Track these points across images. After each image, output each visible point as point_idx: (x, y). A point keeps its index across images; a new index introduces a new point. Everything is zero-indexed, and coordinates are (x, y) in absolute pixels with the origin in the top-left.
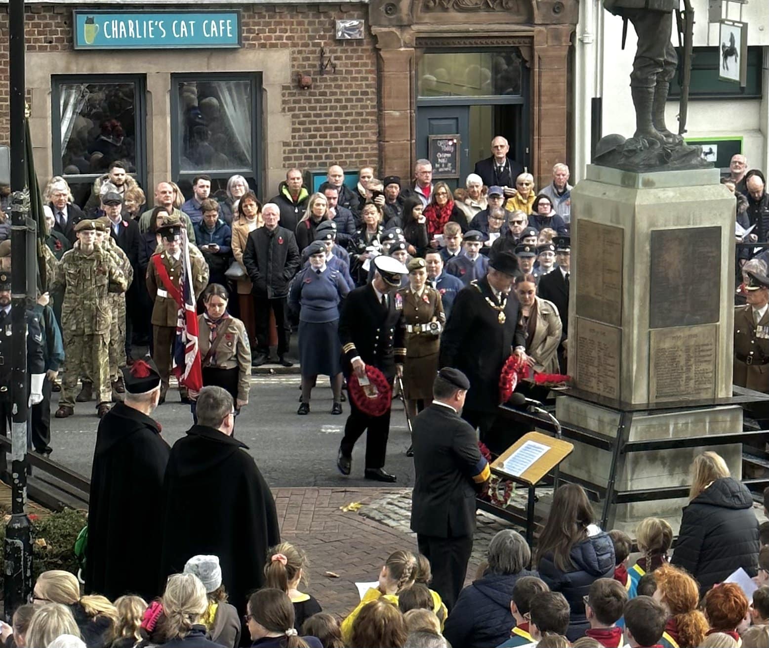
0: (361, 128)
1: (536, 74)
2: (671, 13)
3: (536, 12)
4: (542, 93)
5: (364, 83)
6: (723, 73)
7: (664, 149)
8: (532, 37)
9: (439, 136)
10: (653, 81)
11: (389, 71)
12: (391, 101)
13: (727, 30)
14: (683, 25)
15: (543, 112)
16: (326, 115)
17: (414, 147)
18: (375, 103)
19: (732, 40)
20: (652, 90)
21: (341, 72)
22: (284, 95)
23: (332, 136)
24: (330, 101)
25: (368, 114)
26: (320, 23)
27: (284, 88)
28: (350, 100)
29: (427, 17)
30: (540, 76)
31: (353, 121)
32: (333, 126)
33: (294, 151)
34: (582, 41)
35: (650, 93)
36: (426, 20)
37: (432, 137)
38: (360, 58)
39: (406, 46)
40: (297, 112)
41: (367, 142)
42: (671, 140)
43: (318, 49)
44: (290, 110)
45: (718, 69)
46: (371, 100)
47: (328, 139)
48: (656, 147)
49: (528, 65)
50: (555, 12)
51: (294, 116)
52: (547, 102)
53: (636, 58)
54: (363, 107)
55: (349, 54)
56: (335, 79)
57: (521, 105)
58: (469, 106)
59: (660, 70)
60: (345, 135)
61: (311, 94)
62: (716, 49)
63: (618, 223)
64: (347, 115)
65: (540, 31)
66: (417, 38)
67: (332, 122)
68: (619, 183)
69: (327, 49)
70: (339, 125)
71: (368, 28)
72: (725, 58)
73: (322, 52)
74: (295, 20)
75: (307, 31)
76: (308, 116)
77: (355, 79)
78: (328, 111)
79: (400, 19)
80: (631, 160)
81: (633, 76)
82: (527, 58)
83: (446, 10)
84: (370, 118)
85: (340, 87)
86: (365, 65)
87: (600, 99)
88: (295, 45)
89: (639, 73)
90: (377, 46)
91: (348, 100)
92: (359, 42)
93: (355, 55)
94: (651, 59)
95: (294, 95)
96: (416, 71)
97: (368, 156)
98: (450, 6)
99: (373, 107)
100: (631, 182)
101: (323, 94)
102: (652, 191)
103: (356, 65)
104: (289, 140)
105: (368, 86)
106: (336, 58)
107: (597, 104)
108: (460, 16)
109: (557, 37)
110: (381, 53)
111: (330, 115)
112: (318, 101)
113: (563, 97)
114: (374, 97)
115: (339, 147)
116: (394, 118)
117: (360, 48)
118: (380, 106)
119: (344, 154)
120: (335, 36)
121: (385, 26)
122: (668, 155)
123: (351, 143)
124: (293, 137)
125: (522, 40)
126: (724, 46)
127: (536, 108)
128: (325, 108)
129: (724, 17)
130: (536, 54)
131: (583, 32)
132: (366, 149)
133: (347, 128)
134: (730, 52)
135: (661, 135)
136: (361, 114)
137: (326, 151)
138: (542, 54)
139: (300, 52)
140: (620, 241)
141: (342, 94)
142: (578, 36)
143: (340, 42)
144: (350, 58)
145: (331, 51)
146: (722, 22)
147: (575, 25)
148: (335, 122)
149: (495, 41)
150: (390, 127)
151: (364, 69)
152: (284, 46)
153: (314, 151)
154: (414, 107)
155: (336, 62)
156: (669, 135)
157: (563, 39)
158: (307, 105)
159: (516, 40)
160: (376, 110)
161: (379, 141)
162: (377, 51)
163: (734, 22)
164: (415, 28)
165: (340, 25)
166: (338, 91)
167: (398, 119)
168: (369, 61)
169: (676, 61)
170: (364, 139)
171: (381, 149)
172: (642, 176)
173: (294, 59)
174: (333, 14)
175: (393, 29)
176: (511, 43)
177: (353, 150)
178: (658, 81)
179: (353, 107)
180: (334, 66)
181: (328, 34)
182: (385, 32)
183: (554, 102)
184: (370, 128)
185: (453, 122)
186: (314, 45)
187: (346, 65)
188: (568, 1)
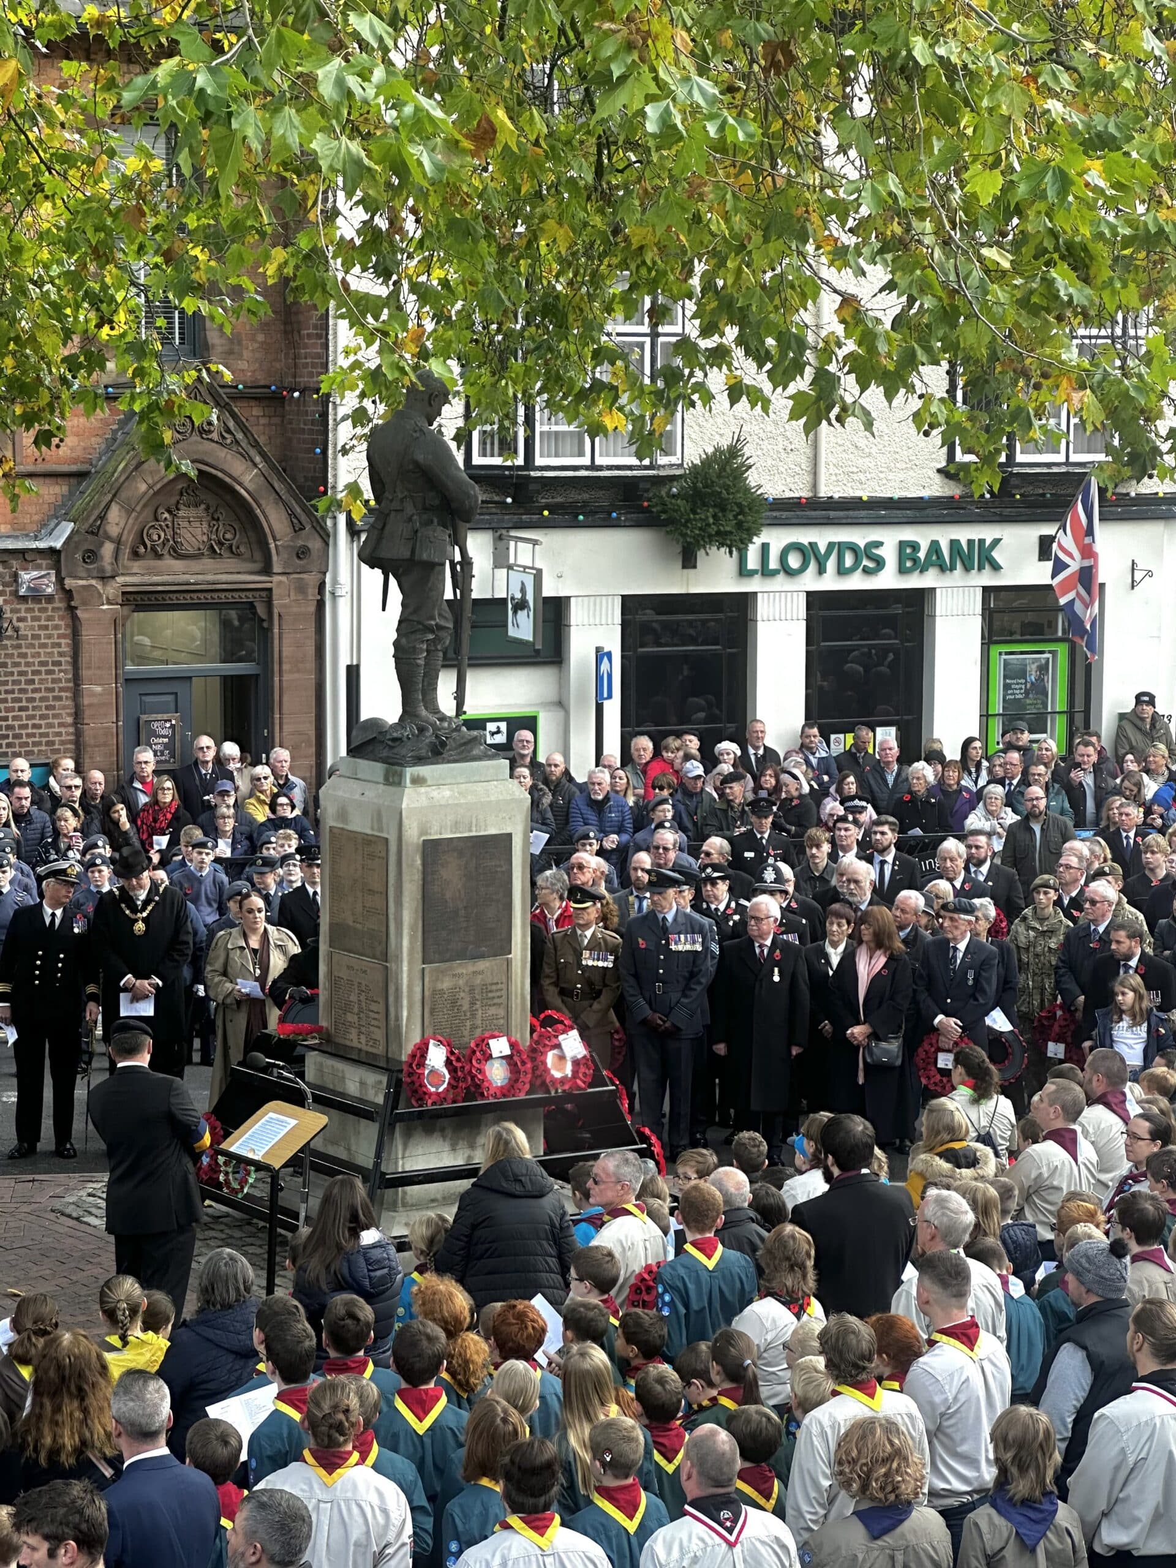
0: (53, 707)
1: (276, 636)
2: (444, 565)
3: (275, 558)
4: (284, 660)
5: (56, 650)
6: (512, 632)
7: (437, 737)
8: (270, 590)
9: (153, 717)
10: (422, 651)
11: (89, 634)
12: (90, 672)
13: (516, 578)
14: (460, 579)
15: (285, 684)
17: (121, 730)
18: (70, 676)
19: (523, 590)
20: (421, 662)
21: (25, 637)
23: (15, 718)
24: (12, 674)
25: (61, 689)
28: (38, 672)
29: (136, 566)
30: (280, 638)
31: (42, 699)
32: (17, 705)
34: (333, 594)
35: (418, 666)
36: (135, 570)
37: (144, 717)
38: (49, 619)
39: (109, 603)
41: (61, 725)
42: (446, 724)
45: (506, 626)
46: (65, 672)
47: (10, 722)
48: (428, 734)
49: (265, 625)
50: (299, 557)
52: (291, 672)
53: (400, 622)
54: (54, 681)
55: (37, 614)
56: (19, 646)
57: (257, 676)
58: (190, 678)
59: (431, 636)
60: (33, 717)
62: (503, 601)
63: (381, 830)
64: (34, 691)
65: (280, 582)
66: (124, 593)
67: (15, 700)
68: (381, 780)
69: (8, 609)
70: (24, 704)
71: (60, 581)
72: (515, 612)
73: (1, 612)
77: (44, 646)
78: (9, 687)
79: (102, 570)
80: (395, 751)
81: (396, 644)
82: (264, 616)
83: (159, 556)
84: (63, 694)
85: (25, 655)
86: (56, 627)
87: (358, 666)
89: (404, 641)
90: (73, 604)
91: (34, 673)
92: (50, 598)
93: (43, 615)
94: (419, 623)
96: (124, 635)
97: (62, 743)
98: (165, 552)
99: (68, 681)
100: (396, 779)
101: (3, 665)
102: (423, 790)
103: (46, 627)
105: (61, 654)
106: (20, 620)
107: (353, 673)
108: (178, 565)
109: (301, 589)
110: (79, 613)
111: (13, 692)
113: (311, 665)
114: (69, 668)
115: (23, 732)
116: (93, 694)
117: (50, 606)
118: (77, 679)
119: (30, 740)
120: (17, 591)
121: (81, 579)
122: (443, 744)
123: (39, 727)
125: (257, 594)
126: (513, 598)
127: (276, 679)
128: (5, 683)
129: (512, 561)
130: (276, 611)
131: (335, 582)
132: (59, 734)
133: (34, 708)
134: (521, 605)
135: (433, 718)
136: (52, 690)
138: (283, 611)
140: (383, 854)
141: (27, 664)
142: (328, 587)
143: (24, 599)
144: (38, 619)
145: (12, 611)
146: (510, 567)
147: (325, 574)
148: (20, 700)
149: (222, 595)
150: (90, 705)
151: (55, 632)
154: (121, 680)
155: (21, 624)
156: (443, 718)
157: (310, 591)
159: (250, 594)
160: (71, 685)
161: (75, 724)
162: (71, 609)
163: (525, 567)
164: (120, 579)
165: (25, 576)
166: (23, 661)
167: (100, 695)
168: (62, 623)
169: (451, 625)
170: (56, 721)
171: (78, 734)
172: (410, 772)
174: (15, 564)
175: (93, 582)
176: (244, 597)
177: (41, 735)
178: (428, 651)
179: (41, 681)
180: (16, 630)
181: (8, 589)
182: (83, 587)
183: (298, 671)
184: (64, 708)
185: (171, 698)
187: (32, 628)
188: (315, 544)
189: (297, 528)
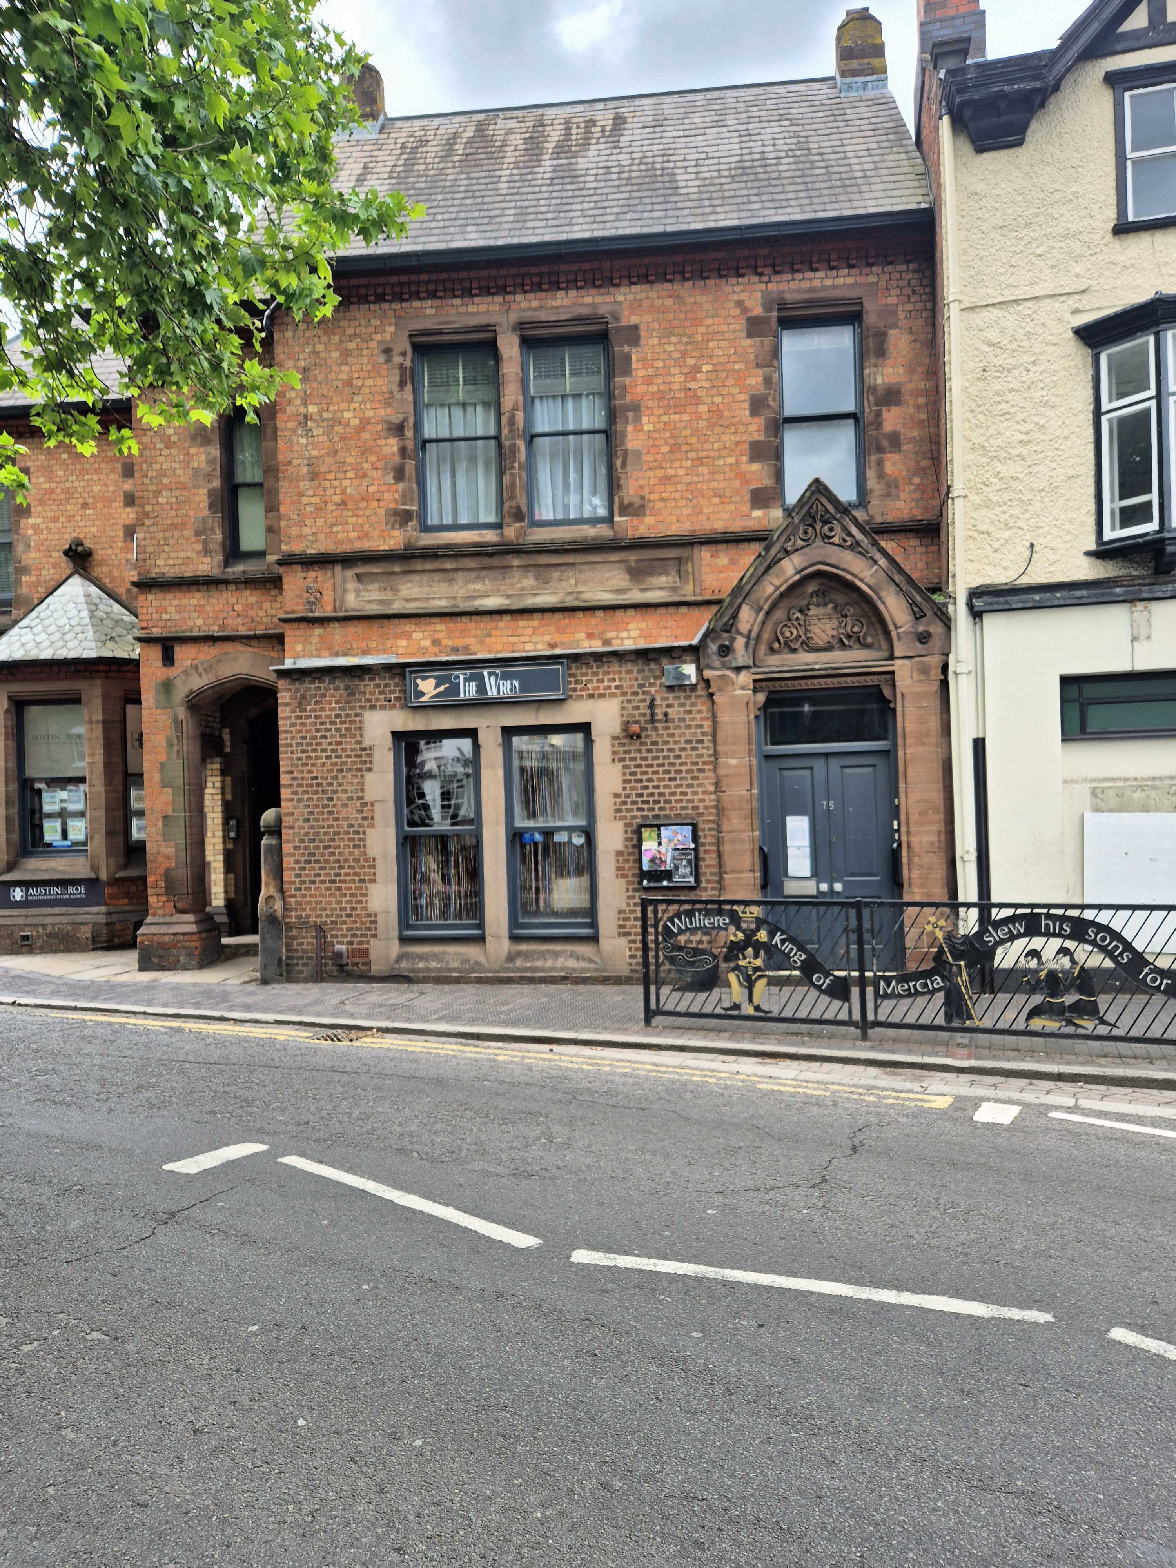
0: (697, 778)
1: (901, 714)
3: (897, 644)
4: (908, 735)
5: (698, 731)
8: (892, 673)
11: (724, 717)
12: (727, 748)
15: (909, 756)
16: (659, 765)
17: (754, 797)
18: (710, 752)
21: (673, 720)
22: (613, 745)
23: (665, 787)
24: (662, 750)
25: (704, 763)
26: (650, 670)
27: (614, 738)
28: (684, 749)
29: (770, 658)
30: (904, 716)
31: (688, 771)
32: (667, 776)
33: (625, 803)
34: (956, 671)
36: (769, 662)
38: (694, 704)
39: (743, 688)
40: (627, 763)
41: (704, 792)
43: (648, 698)
44: (621, 760)
46: (707, 748)
49: (891, 704)
50: (920, 642)
51: (624, 767)
52: (915, 745)
54: (698, 756)
55: (682, 700)
56: (668, 728)
57: (888, 751)
58: (826, 755)
60: (680, 786)
61: (642, 744)
64: (681, 764)
65: (903, 665)
66: (755, 681)
67: (665, 772)
69: (658, 697)
70: (673, 775)
71: (700, 672)
73: (653, 700)
74: (623, 669)
75: (636, 679)
76: (639, 766)
77: (689, 727)
78: (661, 761)
79: (734, 662)
82: (889, 697)
83: (794, 651)
84: (705, 767)
85: (672, 735)
87: (983, 740)
88: (624, 694)
90: (710, 691)
92: (693, 687)
93: (688, 702)
95: (624, 745)
96: (758, 716)
97: (706, 807)
98: (798, 646)
99: (708, 756)
101: (654, 743)
103: (690, 712)
104: (620, 790)
105: (703, 734)
106: (668, 706)
107: (979, 746)
108: (810, 655)
109: (924, 670)
110: (715, 698)
111: (663, 765)
112: (649, 751)
113: (936, 739)
114: (710, 745)
115: (673, 798)
116: (729, 766)
117: (693, 694)
118: (716, 754)
119: (678, 805)
120: (665, 683)
121: (718, 669)
123: (686, 794)
124: (624, 789)
125: (882, 677)
127: (902, 753)
128: (657, 758)
130: (898, 691)
131: (958, 661)
132: (703, 800)
136: (696, 764)
137: (658, 802)
138: (905, 691)
139: (629, 701)
141: (676, 742)
142: (951, 667)
143: (673, 688)
144: (683, 705)
145: (662, 699)
147: (948, 655)
148: (669, 772)
150: (727, 776)
151: (698, 716)
152: (613, 695)
153: (647, 802)
154: (753, 754)
155: (668, 710)
157: (933, 672)
158: (638, 755)
159: (875, 678)
160: (712, 759)
161: (716, 792)
162: (710, 695)
164: (753, 670)
165: (671, 669)
166: (671, 740)
167: (736, 767)
168: (704, 708)
170: (700, 790)
171: (718, 800)
173: (623, 709)
174: (664, 660)
175: (727, 672)
176: (870, 681)
177: (688, 801)
179: (687, 756)
180: (666, 714)
181: (659, 682)
182: (719, 676)
183: (923, 745)
184: (706, 778)
185: (806, 772)
186: (644, 693)
187: (679, 713)
188: (937, 629)
189: (918, 616)
